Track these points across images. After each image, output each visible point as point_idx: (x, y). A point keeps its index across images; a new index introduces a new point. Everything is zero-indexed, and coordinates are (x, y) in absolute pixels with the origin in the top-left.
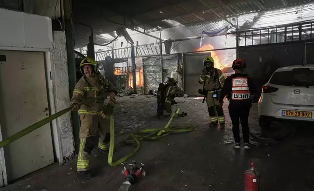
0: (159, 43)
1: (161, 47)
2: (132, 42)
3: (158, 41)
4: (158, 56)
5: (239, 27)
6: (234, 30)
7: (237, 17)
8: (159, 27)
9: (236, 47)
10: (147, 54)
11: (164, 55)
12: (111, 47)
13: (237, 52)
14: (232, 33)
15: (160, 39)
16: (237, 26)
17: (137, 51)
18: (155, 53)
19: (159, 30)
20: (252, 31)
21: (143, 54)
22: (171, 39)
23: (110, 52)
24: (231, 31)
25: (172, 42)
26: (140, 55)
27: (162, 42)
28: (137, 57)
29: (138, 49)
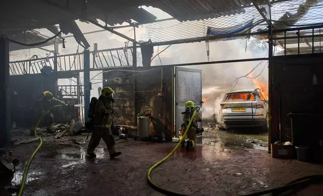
0: (131, 48)
1: (134, 54)
2: (87, 45)
3: (131, 44)
4: (129, 68)
5: (273, 22)
6: (264, 27)
7: (270, 6)
8: (133, 21)
9: (267, 57)
10: (111, 65)
11: (140, 68)
12: (52, 51)
14: (261, 33)
15: (134, 41)
16: (270, 20)
17: (94, 61)
18: (125, 64)
19: (132, 25)
20: (299, 29)
21: (105, 66)
22: (153, 42)
23: (51, 60)
24: (257, 29)
25: (154, 47)
26: (100, 66)
27: (137, 45)
28: (93, 69)
29: (97, 56)
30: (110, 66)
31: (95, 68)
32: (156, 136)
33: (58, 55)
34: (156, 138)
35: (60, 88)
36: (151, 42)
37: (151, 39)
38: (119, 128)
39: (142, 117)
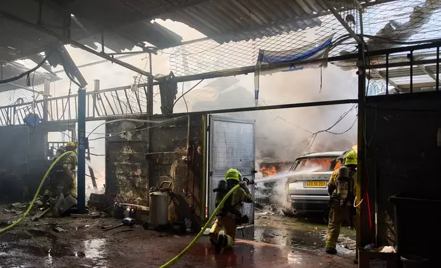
0: (144, 85)
1: (150, 96)
2: (83, 83)
3: (144, 79)
4: (142, 117)
5: (366, 39)
6: (351, 47)
7: (361, 12)
8: (147, 44)
9: (356, 97)
10: (118, 112)
11: (157, 117)
12: (42, 93)
13: (360, 115)
14: (345, 57)
15: (149, 75)
16: (362, 36)
17: (95, 105)
18: (136, 110)
19: (146, 50)
20: (412, 49)
21: (110, 113)
22: (176, 75)
23: (39, 104)
24: (340, 50)
25: (178, 83)
26: (102, 113)
27: (154, 81)
28: (93, 119)
29: (98, 99)
30: (116, 113)
31: (96, 116)
32: (176, 224)
33: (49, 97)
34: (176, 227)
35: (51, 145)
36: (173, 76)
37: (174, 72)
38: (125, 209)
39: (156, 193)
